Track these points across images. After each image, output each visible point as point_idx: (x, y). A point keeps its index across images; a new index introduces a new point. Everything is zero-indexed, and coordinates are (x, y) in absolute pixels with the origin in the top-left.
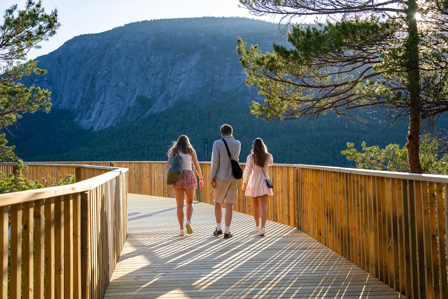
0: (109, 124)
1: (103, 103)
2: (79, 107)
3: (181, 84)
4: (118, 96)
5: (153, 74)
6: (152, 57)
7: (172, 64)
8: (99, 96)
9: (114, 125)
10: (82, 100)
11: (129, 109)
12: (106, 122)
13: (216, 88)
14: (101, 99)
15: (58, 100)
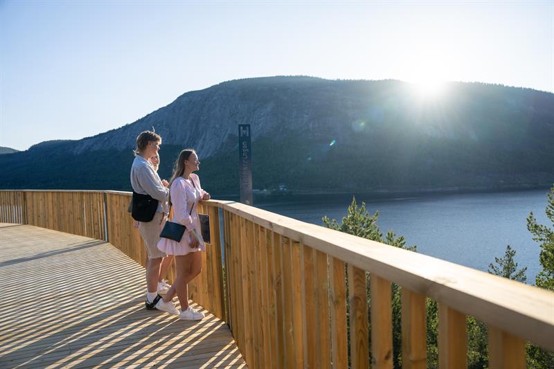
0: (209, 155)
1: (204, 140)
2: (188, 143)
3: (260, 125)
4: (215, 134)
5: (240, 118)
6: (239, 106)
7: (254, 111)
8: (202, 135)
9: (213, 155)
10: (190, 138)
11: (223, 144)
12: (207, 153)
13: (286, 127)
14: (203, 137)
15: (173, 138)
